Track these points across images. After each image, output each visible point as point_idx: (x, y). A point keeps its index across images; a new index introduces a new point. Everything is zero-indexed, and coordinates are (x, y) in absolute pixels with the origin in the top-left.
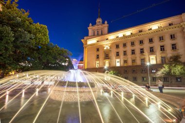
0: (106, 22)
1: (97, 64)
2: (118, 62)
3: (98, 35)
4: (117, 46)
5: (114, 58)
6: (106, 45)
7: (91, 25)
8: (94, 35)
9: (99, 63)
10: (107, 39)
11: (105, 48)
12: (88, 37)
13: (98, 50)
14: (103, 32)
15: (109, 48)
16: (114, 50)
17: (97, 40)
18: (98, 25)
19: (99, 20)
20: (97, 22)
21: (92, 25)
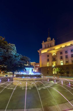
0: (53, 39)
1: (48, 65)
2: (62, 62)
3: (48, 47)
4: (61, 53)
5: (59, 60)
6: (54, 53)
7: (43, 41)
8: (46, 47)
9: (49, 64)
10: (54, 49)
11: (53, 55)
12: (42, 49)
13: (48, 56)
14: (52, 45)
15: (55, 54)
16: (59, 56)
17: (48, 50)
18: (48, 41)
19: (49, 38)
20: (47, 39)
21: (45, 42)
